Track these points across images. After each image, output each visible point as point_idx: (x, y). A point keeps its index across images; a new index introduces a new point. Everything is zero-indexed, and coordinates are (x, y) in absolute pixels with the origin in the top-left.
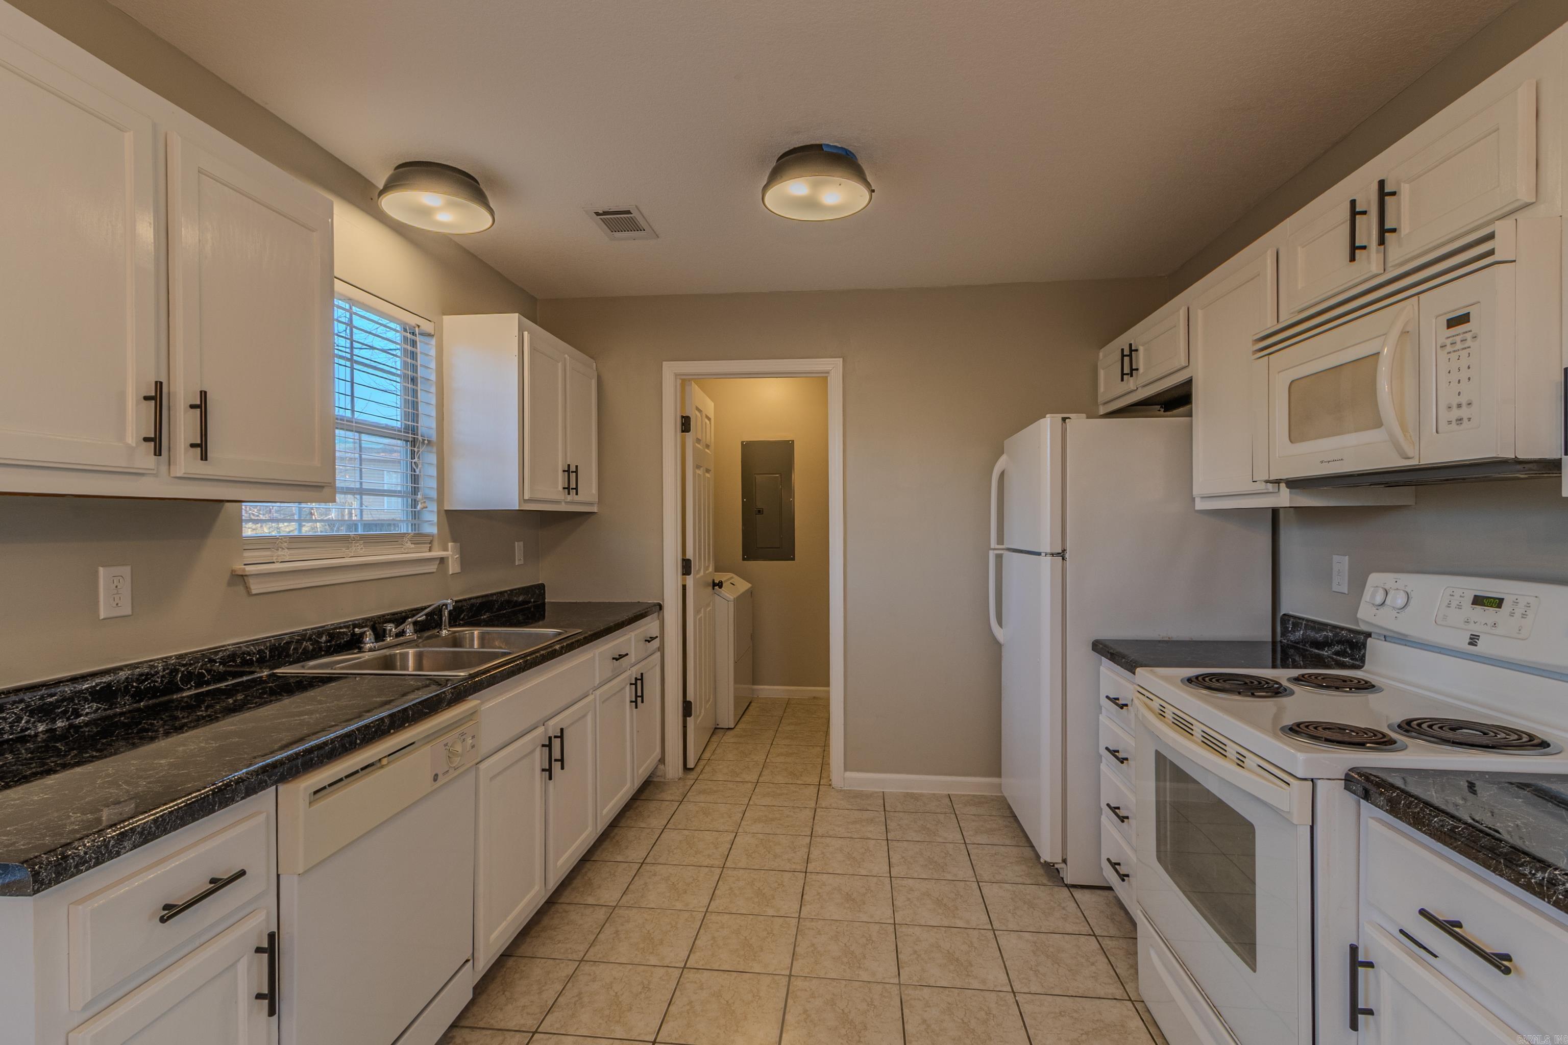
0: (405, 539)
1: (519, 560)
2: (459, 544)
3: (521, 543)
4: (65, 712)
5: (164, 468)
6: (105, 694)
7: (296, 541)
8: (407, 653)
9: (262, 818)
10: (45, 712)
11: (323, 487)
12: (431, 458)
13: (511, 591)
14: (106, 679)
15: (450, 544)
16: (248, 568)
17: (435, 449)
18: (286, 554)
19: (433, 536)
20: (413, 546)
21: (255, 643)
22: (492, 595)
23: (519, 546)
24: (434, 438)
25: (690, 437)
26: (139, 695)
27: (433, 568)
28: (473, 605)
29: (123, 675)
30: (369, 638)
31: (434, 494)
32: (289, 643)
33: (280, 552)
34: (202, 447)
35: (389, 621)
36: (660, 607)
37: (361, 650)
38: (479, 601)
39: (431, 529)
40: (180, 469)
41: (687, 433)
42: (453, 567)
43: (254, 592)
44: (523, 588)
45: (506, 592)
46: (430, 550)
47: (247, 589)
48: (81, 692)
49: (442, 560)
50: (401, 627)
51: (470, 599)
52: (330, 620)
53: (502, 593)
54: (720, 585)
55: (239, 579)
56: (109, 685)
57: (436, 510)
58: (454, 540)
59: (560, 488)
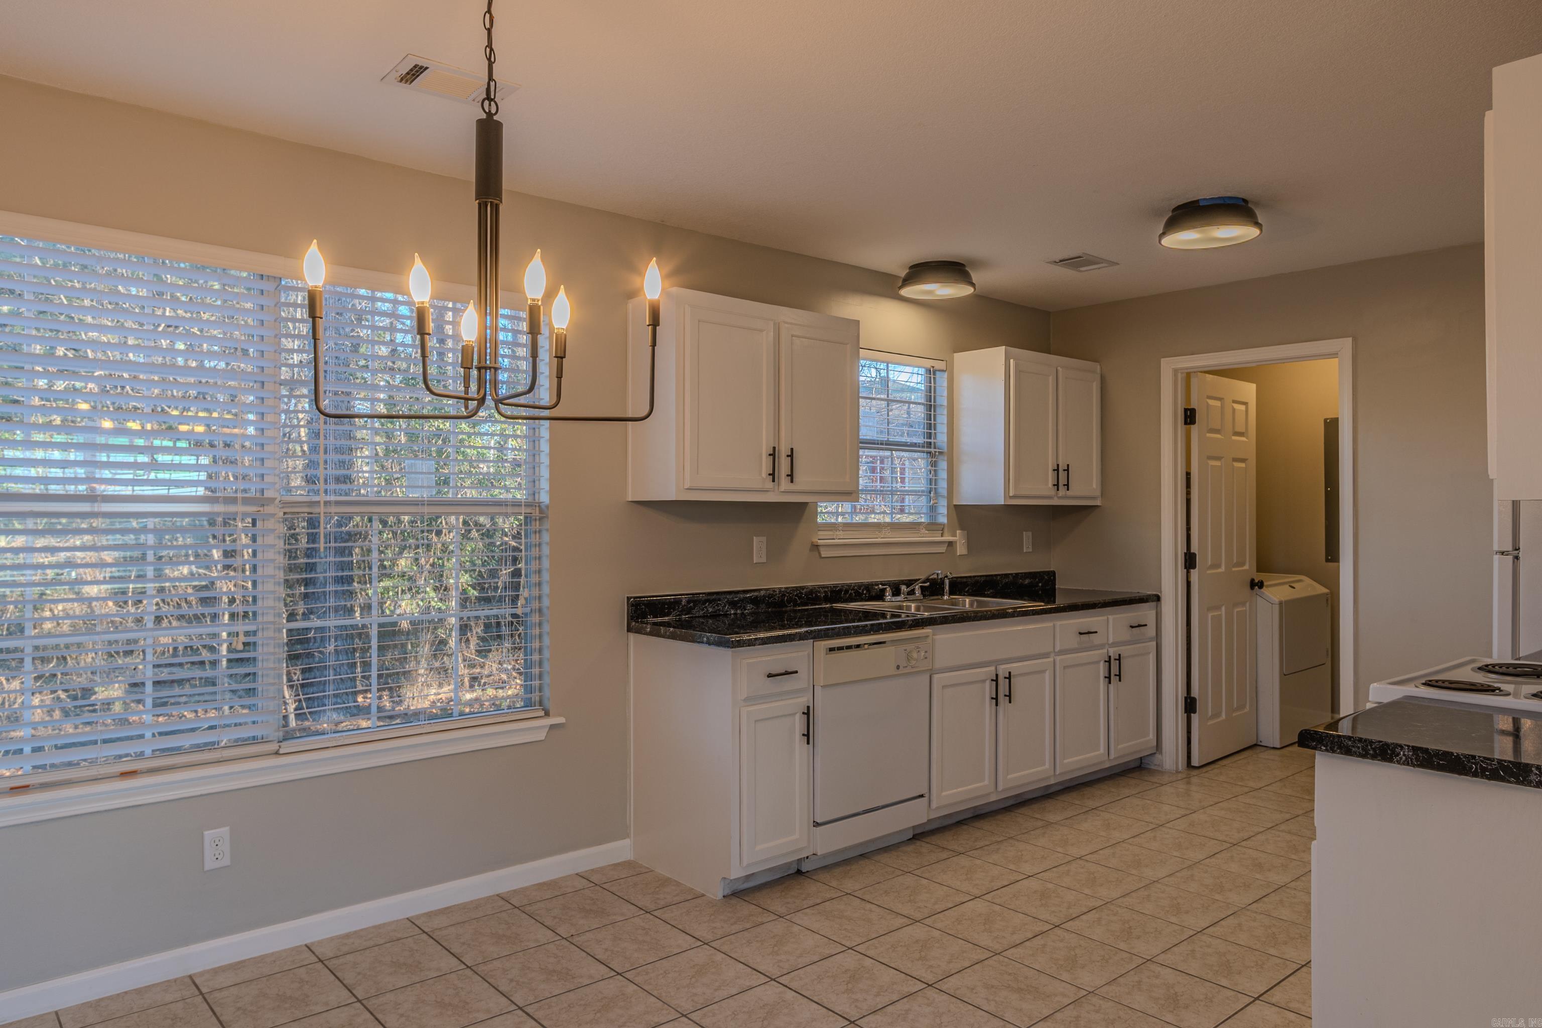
0: (921, 527)
1: (1027, 547)
2: (966, 532)
3: (1030, 534)
4: (741, 606)
5: (776, 487)
6: (755, 601)
7: (847, 526)
8: (911, 606)
9: (806, 653)
10: (733, 604)
11: (851, 493)
12: (943, 465)
13: (1017, 574)
14: (756, 594)
15: (958, 532)
16: (819, 541)
17: (946, 458)
18: (840, 534)
19: (944, 525)
20: (927, 532)
21: (823, 587)
22: (996, 575)
23: (1027, 537)
24: (945, 450)
25: (1194, 429)
26: (769, 605)
27: (943, 549)
28: (977, 582)
29: (762, 593)
30: (888, 593)
31: (945, 493)
32: (840, 591)
33: (838, 533)
34: (791, 476)
35: (904, 584)
36: (1158, 598)
37: (883, 600)
38: (983, 579)
39: (943, 520)
40: (783, 488)
41: (1192, 426)
42: (961, 549)
43: (823, 556)
44: (1030, 573)
45: (1012, 574)
46: (942, 536)
47: (820, 554)
48: (746, 598)
49: (950, 544)
50: (911, 588)
51: (975, 577)
52: (866, 580)
53: (1007, 575)
54: (1261, 585)
55: (815, 547)
56: (757, 597)
57: (946, 504)
58: (962, 529)
59: (1050, 485)
